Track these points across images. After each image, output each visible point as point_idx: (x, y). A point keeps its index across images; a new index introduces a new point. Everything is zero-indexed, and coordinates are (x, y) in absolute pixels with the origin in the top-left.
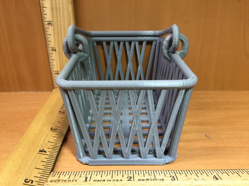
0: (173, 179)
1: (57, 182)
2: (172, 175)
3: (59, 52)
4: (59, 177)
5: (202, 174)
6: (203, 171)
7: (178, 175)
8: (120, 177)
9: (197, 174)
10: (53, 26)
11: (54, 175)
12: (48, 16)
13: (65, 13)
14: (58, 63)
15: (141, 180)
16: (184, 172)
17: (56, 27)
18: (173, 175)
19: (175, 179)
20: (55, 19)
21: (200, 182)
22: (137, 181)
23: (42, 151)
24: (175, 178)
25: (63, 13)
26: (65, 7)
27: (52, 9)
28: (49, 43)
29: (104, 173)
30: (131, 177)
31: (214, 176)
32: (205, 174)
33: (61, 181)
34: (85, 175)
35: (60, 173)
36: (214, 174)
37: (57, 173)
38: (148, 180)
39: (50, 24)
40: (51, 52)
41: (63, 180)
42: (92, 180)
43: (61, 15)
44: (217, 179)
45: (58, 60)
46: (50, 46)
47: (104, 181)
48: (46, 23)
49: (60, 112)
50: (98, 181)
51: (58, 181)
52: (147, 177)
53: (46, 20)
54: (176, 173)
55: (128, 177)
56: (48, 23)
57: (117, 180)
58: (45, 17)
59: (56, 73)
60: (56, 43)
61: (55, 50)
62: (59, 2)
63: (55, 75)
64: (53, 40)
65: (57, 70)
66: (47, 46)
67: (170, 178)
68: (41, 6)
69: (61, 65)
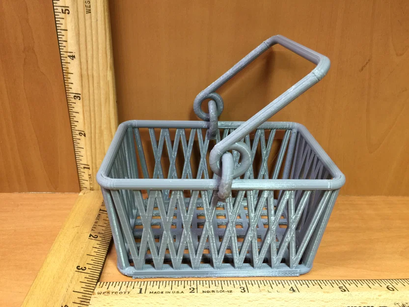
0: (243, 291)
1: (106, 294)
2: (242, 286)
3: (91, 137)
4: (108, 289)
5: (277, 285)
6: (280, 281)
7: (249, 286)
8: (181, 288)
9: (272, 285)
10: (83, 101)
11: (101, 286)
12: (75, 86)
13: (102, 83)
14: (89, 153)
15: (205, 292)
16: (256, 283)
17: (86, 102)
18: (244, 286)
19: (245, 291)
20: (86, 91)
21: (274, 294)
22: (201, 293)
24: (246, 289)
25: (99, 83)
26: (101, 75)
27: (81, 76)
28: (76, 124)
29: (161, 283)
30: (194, 289)
31: (292, 287)
32: (281, 284)
33: (111, 293)
34: (139, 286)
35: (108, 284)
36: (291, 286)
37: (105, 284)
38: (213, 291)
39: (77, 96)
40: (78, 137)
41: (113, 292)
42: (148, 291)
43: (95, 85)
44: (294, 291)
45: (88, 148)
46: (77, 128)
47: (162, 293)
48: (72, 95)
50: (155, 293)
51: (108, 293)
52: (213, 288)
53: (71, 91)
54: (247, 284)
55: (190, 289)
56: (75, 96)
57: (178, 292)
58: (69, 87)
59: (84, 168)
60: (86, 124)
61: (85, 134)
62: (93, 67)
63: (82, 170)
64: (81, 121)
65: (86, 163)
66: (73, 129)
67: (240, 290)
68: (64, 71)
69: (93, 156)
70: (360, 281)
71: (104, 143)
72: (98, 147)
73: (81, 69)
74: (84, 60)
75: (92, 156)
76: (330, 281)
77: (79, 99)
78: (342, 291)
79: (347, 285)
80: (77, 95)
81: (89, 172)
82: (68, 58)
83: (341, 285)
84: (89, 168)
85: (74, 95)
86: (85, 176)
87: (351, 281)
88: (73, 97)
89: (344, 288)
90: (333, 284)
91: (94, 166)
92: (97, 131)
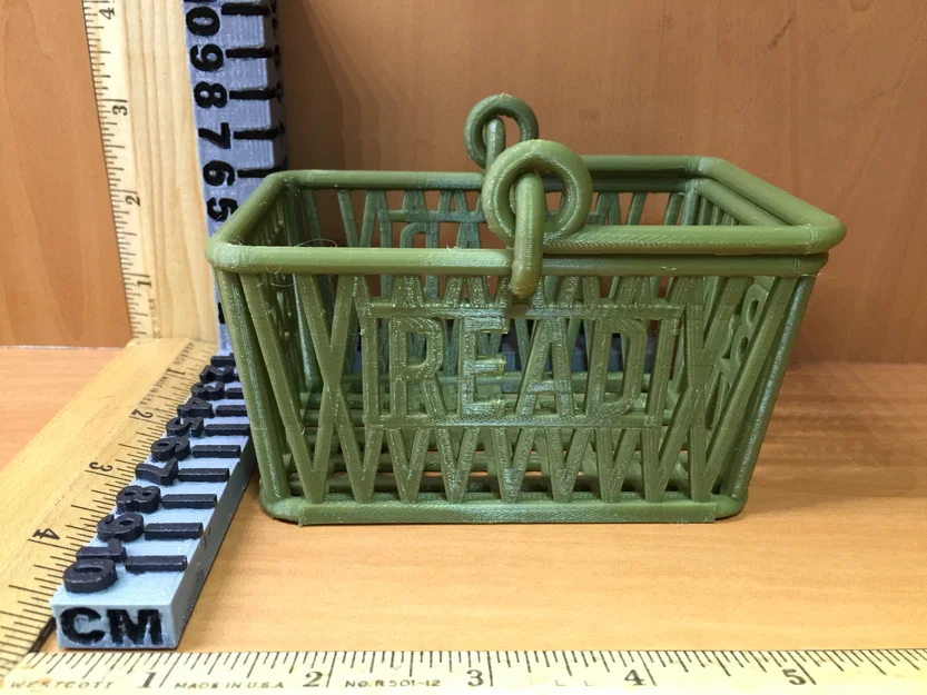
0: (475, 681)
1: (36, 687)
2: (475, 666)
3: (152, 207)
4: (49, 672)
5: (587, 665)
6: (596, 654)
7: (499, 668)
9: (572, 664)
10: (132, 117)
12: (114, 82)
14: (148, 246)
15: (353, 685)
16: (522, 658)
17: (140, 120)
18: (483, 666)
22: (340, 688)
23: (43, 535)
24: (485, 677)
25: (167, 73)
27: (129, 56)
28: (119, 174)
30: (319, 675)
31: (632, 671)
32: (600, 662)
33: (52, 685)
36: (631, 666)
38: (379, 683)
39: (123, 111)
40: (124, 206)
41: (59, 683)
43: (160, 79)
44: (638, 681)
45: (147, 234)
46: (121, 186)
48: (109, 106)
49: (135, 412)
50: (194, 686)
51: (44, 683)
52: (382, 671)
53: (107, 95)
54: (494, 662)
55: (308, 676)
56: (115, 107)
57: (265, 685)
58: (103, 85)
59: (139, 283)
60: (141, 175)
61: (138, 199)
62: (153, 35)
63: (135, 289)
64: (129, 167)
65: (142, 272)
66: (112, 187)
67: (468, 678)
68: (91, 49)
69: (159, 253)
70: (849, 653)
71: (181, 221)
72: (168, 230)
73: (127, 40)
74: (132, 19)
75: (155, 252)
76: (756, 654)
77: (125, 114)
78: (792, 682)
79: (809, 666)
80: (119, 104)
81: (149, 295)
82: (100, 15)
83: (790, 665)
84: (149, 284)
85: (114, 104)
86: (140, 303)
87: (821, 654)
88: (111, 109)
89: (800, 673)
90: (763, 663)
91: (160, 277)
92: (167, 192)
